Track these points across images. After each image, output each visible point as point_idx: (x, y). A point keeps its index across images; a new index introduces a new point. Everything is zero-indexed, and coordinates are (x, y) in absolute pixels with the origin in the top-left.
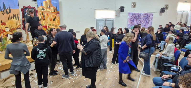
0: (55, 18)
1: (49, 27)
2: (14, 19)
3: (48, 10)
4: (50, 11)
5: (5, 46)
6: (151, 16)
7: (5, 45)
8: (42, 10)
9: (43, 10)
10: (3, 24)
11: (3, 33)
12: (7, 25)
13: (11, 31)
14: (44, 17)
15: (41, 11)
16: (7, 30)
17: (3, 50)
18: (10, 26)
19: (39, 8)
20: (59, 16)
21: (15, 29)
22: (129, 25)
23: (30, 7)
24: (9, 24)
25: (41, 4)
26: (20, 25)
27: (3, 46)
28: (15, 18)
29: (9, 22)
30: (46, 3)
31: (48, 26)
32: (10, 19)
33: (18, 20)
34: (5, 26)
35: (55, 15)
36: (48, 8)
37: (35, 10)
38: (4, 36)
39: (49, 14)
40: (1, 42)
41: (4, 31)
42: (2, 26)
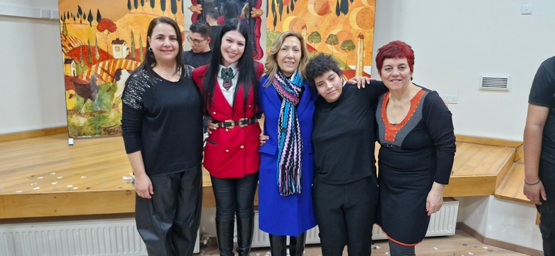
1: (310, 48)
2: (153, 5)
5: (105, 117)
7: (105, 112)
10: (106, 25)
11: (101, 64)
12: (122, 33)
13: (134, 59)
16: (120, 53)
17: (97, 131)
18: (132, 37)
24: (130, 27)
27: (95, 114)
28: (158, 1)
29: (129, 17)
32: (136, 8)
34: (113, 36)
38: (104, 78)
40: (89, 101)
41: (106, 56)
42: (99, 35)
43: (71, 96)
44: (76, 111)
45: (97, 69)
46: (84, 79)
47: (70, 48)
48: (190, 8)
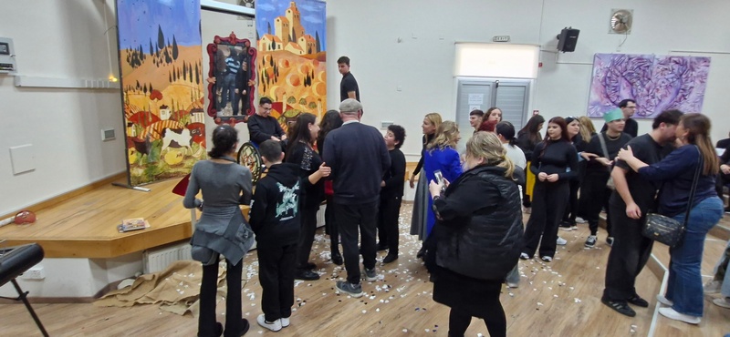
0: (310, 74)
1: (288, 107)
2: (185, 79)
3: (290, 47)
4: (297, 52)
6: (701, 67)
7: (156, 163)
8: (272, 49)
9: (274, 48)
10: (155, 95)
11: (152, 125)
12: (166, 100)
13: (174, 120)
14: (276, 71)
15: (267, 53)
16: (165, 115)
17: (151, 178)
18: (172, 103)
19: (261, 42)
20: (323, 68)
21: (186, 112)
22: (595, 104)
23: (235, 39)
24: (172, 95)
25: (269, 27)
26: (203, 99)
28: (188, 75)
29: (169, 87)
30: (285, 24)
31: (285, 103)
32: (175, 81)
33: (198, 81)
34: (160, 103)
35: (310, 63)
36: (290, 40)
37: (249, 47)
38: (155, 136)
39: (290, 63)
40: (145, 155)
41: (156, 119)
42: (151, 102)
43: (133, 152)
44: (136, 164)
45: (150, 129)
46: (142, 138)
47: (131, 114)
48: (208, 80)
